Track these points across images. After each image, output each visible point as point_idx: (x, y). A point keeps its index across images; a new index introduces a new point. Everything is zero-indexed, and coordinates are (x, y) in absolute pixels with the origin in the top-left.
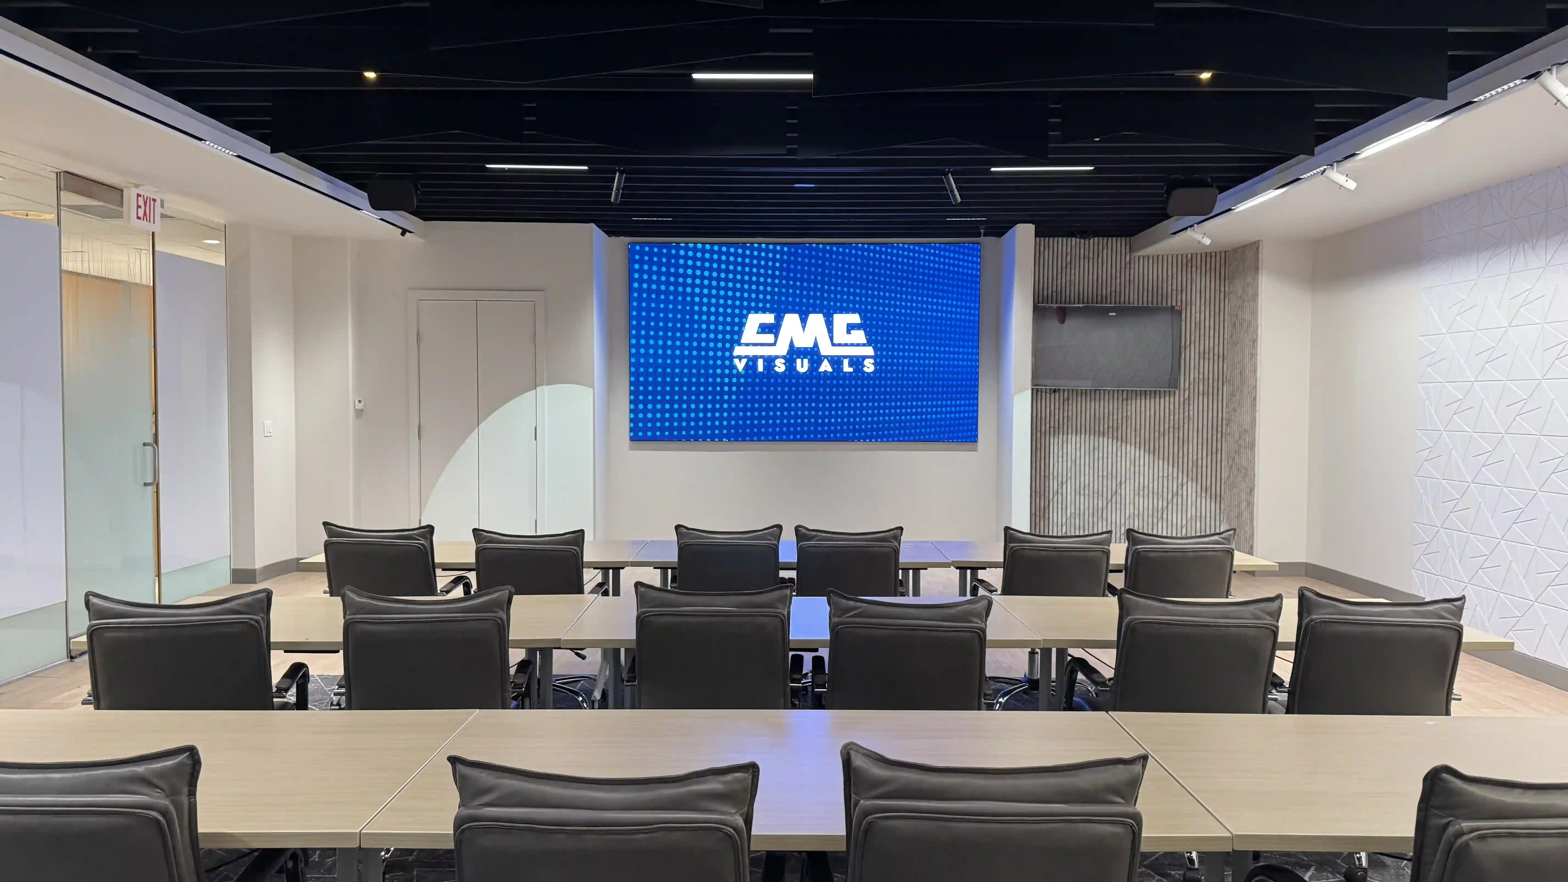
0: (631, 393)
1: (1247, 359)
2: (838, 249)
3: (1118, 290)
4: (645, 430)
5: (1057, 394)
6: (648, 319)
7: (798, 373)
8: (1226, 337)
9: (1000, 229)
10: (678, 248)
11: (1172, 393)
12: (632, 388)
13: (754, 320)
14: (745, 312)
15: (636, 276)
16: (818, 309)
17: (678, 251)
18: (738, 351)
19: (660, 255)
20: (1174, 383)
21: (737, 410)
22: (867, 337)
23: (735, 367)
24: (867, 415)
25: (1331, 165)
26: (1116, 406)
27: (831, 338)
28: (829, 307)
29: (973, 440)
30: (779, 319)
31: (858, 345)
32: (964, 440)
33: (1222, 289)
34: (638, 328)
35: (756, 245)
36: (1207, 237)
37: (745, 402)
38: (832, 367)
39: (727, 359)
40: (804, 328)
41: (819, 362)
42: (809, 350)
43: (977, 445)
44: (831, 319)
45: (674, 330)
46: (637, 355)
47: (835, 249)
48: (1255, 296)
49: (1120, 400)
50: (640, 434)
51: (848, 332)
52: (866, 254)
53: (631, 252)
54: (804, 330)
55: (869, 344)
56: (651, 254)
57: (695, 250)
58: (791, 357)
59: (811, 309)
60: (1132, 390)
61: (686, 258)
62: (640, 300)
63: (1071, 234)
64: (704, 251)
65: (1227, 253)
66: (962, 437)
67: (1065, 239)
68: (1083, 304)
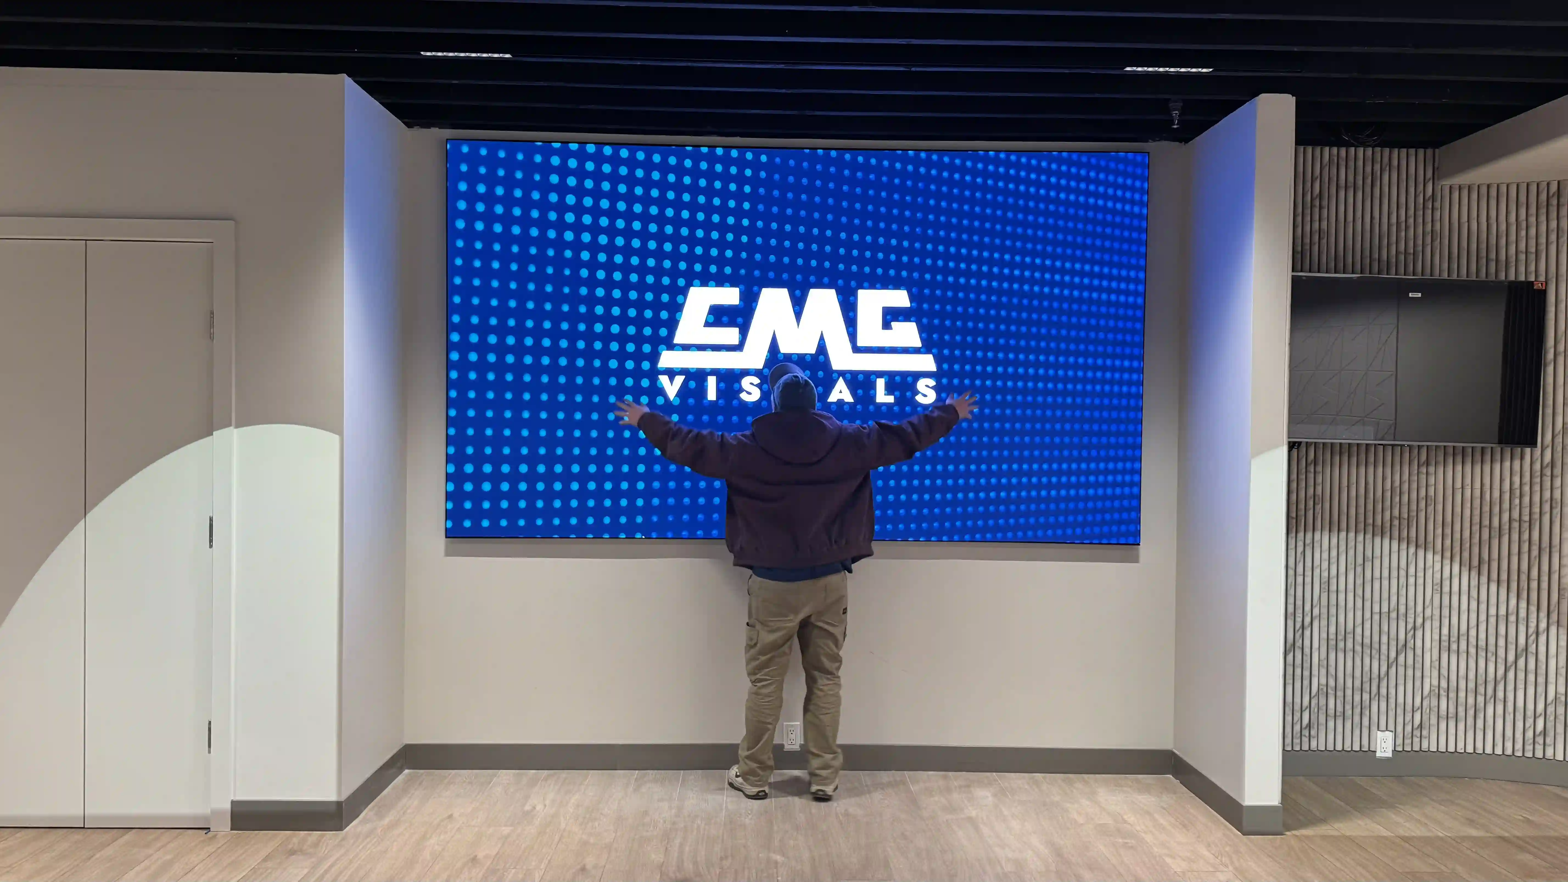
0: (449, 441)
2: (867, 161)
4: (477, 514)
6: (486, 292)
10: (548, 152)
12: (452, 431)
13: (701, 299)
14: (681, 282)
15: (462, 205)
16: (826, 280)
17: (547, 158)
18: (668, 359)
19: (511, 165)
22: (923, 335)
23: (662, 392)
26: (1406, 477)
27: (853, 336)
28: (847, 276)
29: (1131, 540)
30: (750, 298)
31: (906, 351)
32: (1112, 541)
34: (466, 310)
35: (705, 150)
38: (854, 393)
39: (645, 374)
40: (798, 315)
41: (829, 382)
42: (808, 358)
43: (1137, 550)
44: (852, 299)
46: (463, 366)
47: (861, 160)
50: (467, 524)
51: (886, 325)
52: (922, 170)
53: (451, 158)
54: (798, 319)
55: (927, 347)
56: (492, 163)
57: (582, 156)
59: (812, 278)
61: (564, 171)
62: (469, 253)
64: (599, 158)
66: (1101, 536)
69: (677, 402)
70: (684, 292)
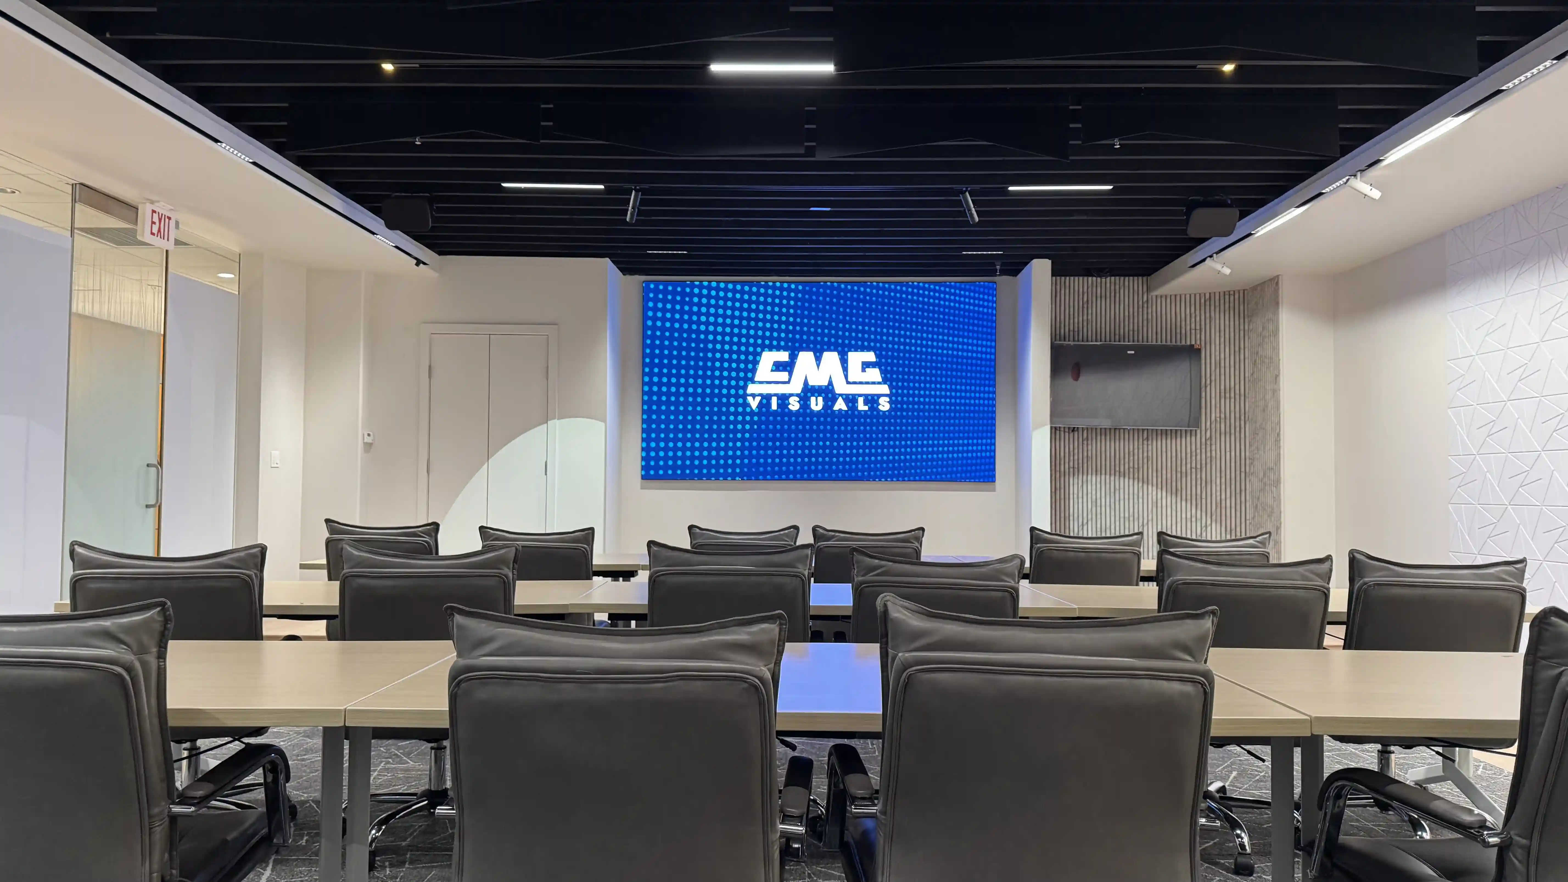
0: (643, 431)
1: (1268, 397)
2: (852, 288)
3: (1136, 328)
4: (657, 468)
5: (1076, 434)
6: (661, 357)
7: (812, 411)
8: (1247, 375)
9: (1014, 267)
10: (693, 286)
11: (1194, 433)
12: (645, 428)
13: (769, 358)
14: (759, 350)
15: (650, 314)
16: (832, 348)
17: (692, 290)
18: (752, 388)
19: (674, 293)
20: (1194, 422)
21: (750, 448)
22: (883, 375)
23: (749, 405)
24: (882, 454)
25: (1355, 176)
26: (1136, 446)
27: (846, 377)
28: (843, 345)
29: (990, 480)
30: (793, 357)
31: (874, 383)
32: (982, 480)
33: (1242, 327)
34: (652, 365)
35: (771, 284)
36: (1227, 267)
37: (759, 440)
38: (847, 406)
39: (740, 396)
40: (818, 365)
41: (834, 399)
42: (824, 388)
43: (995, 485)
44: (846, 357)
45: (687, 367)
46: (650, 393)
47: (849, 287)
48: (1276, 333)
49: (1141, 440)
50: (652, 472)
51: (863, 370)
52: (880, 292)
53: (646, 290)
54: (818, 368)
55: (885, 381)
56: (665, 292)
57: (709, 288)
58: (806, 394)
59: (825, 347)
60: (1152, 430)
61: (700, 296)
62: (653, 337)
63: (1088, 273)
64: (718, 289)
65: (1245, 292)
66: (980, 477)
67: (1081, 278)
68: (1101, 341)
69: (757, 411)
70: (760, 354)
